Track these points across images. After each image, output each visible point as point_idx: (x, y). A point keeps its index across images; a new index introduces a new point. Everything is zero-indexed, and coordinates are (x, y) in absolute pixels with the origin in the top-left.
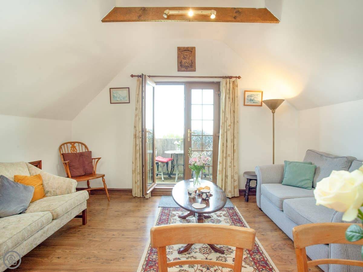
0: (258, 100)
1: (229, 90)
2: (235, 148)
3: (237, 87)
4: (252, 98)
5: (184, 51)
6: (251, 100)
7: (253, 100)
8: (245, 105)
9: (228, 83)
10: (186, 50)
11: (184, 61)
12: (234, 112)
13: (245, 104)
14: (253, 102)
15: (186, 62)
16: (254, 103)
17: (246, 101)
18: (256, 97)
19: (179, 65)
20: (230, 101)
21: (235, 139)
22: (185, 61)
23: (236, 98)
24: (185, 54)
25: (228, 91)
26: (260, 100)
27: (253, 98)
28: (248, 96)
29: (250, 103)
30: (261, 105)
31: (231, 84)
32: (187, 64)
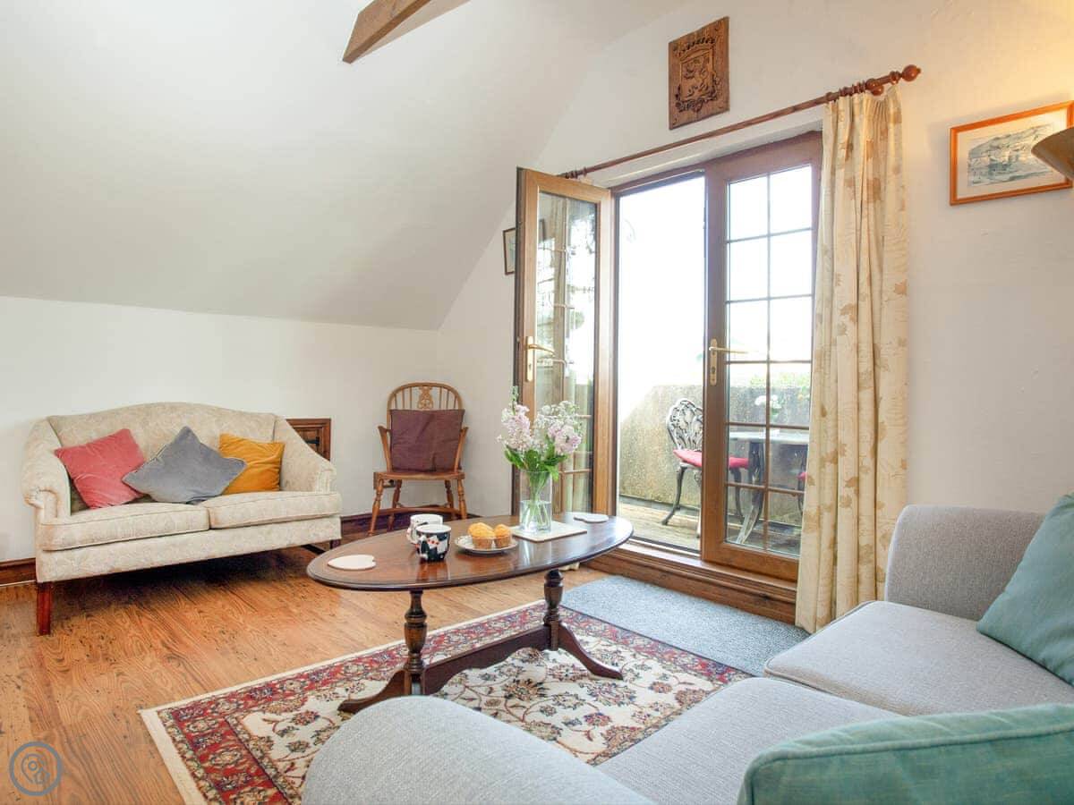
1: (849, 146)
4: (1004, 156)
5: (689, 47)
6: (995, 169)
7: (1005, 167)
8: (955, 202)
10: (694, 44)
11: (687, 85)
13: (959, 196)
14: (1007, 177)
15: (693, 87)
16: (1012, 179)
17: (963, 178)
19: (674, 104)
22: (692, 82)
24: (691, 56)
27: (1007, 154)
28: (974, 153)
29: (988, 184)
32: (696, 93)
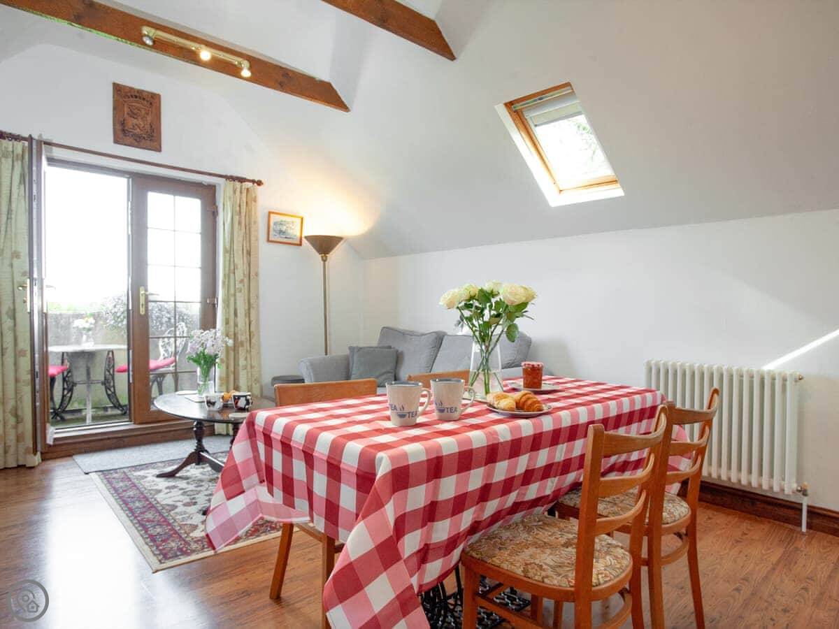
0: (295, 233)
1: (240, 206)
2: (251, 329)
3: (255, 201)
4: (284, 228)
5: (132, 96)
6: (281, 232)
7: (284, 232)
8: (268, 241)
9: (238, 190)
10: (136, 97)
11: (131, 122)
12: (249, 253)
13: (270, 239)
14: (284, 236)
15: (136, 125)
16: (286, 238)
17: (272, 233)
18: (291, 226)
19: (119, 127)
20: (241, 229)
21: (252, 310)
22: (135, 121)
23: (253, 225)
24: (134, 104)
25: (238, 208)
26: (298, 234)
28: (275, 224)
29: (279, 237)
30: (300, 244)
31: (244, 194)
32: (138, 131)
